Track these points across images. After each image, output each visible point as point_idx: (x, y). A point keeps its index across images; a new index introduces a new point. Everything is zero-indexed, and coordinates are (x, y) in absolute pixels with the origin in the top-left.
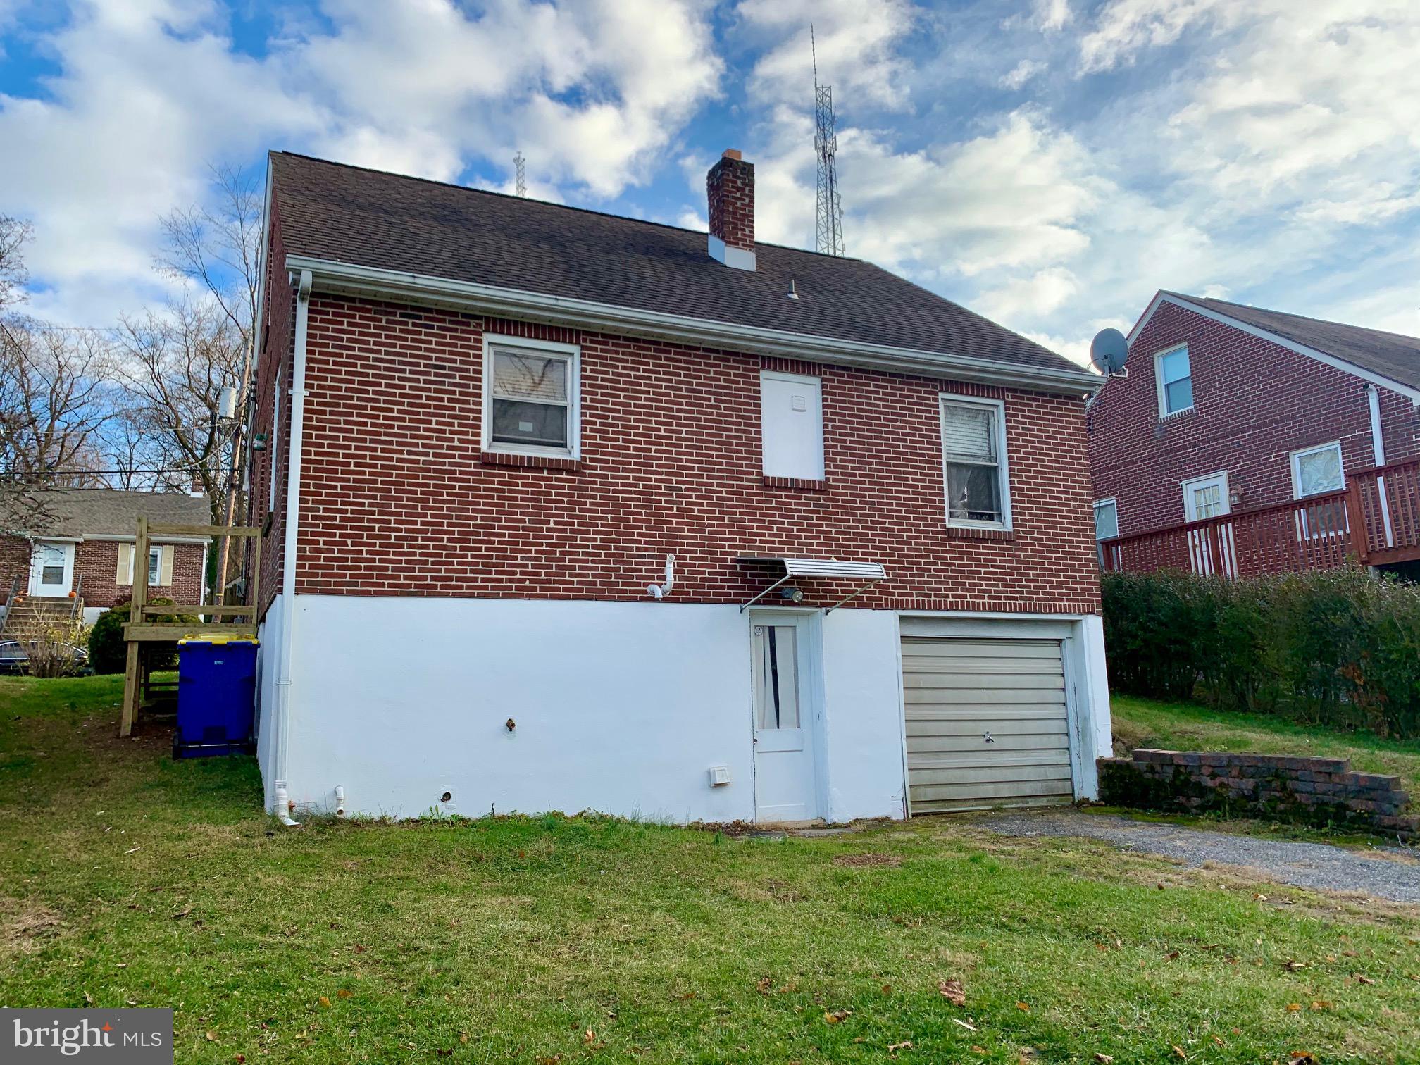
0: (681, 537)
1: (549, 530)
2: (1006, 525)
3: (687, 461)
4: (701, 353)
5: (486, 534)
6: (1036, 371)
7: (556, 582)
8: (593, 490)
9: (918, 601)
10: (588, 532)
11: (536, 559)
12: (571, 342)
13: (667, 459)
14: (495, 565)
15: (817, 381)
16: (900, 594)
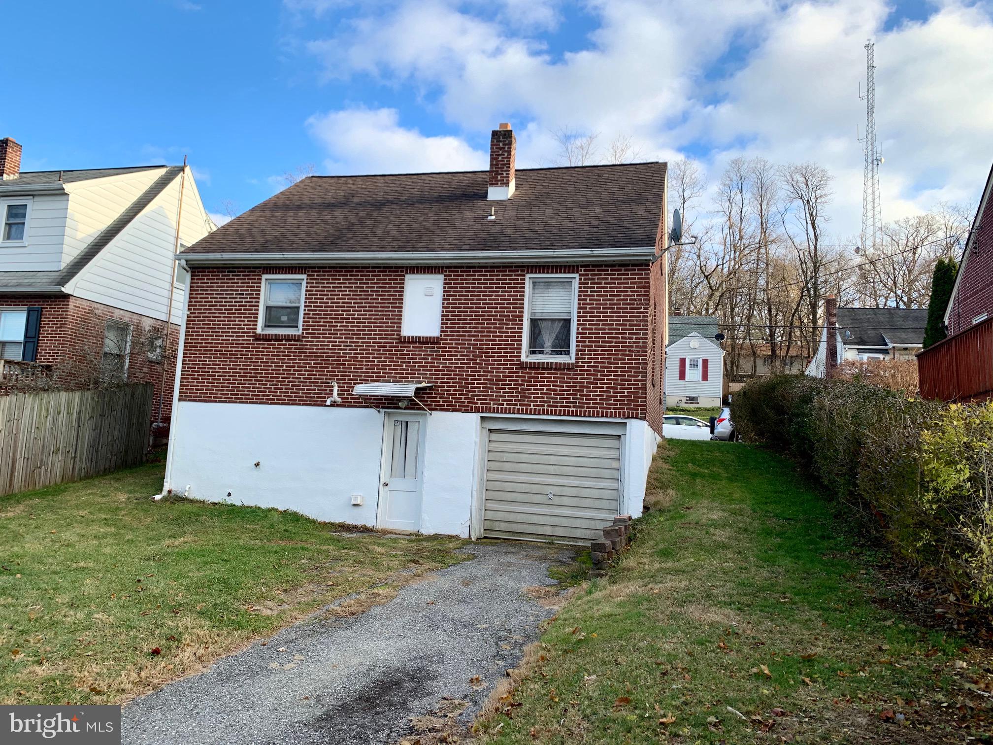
0: (350, 372)
1: (283, 370)
2: (571, 359)
3: (357, 330)
4: (371, 269)
5: (254, 373)
6: (590, 252)
7: (284, 396)
8: (306, 349)
9: (494, 408)
10: (301, 371)
11: (276, 385)
12: (302, 273)
13: (346, 330)
14: (258, 388)
15: (441, 277)
16: (481, 404)
